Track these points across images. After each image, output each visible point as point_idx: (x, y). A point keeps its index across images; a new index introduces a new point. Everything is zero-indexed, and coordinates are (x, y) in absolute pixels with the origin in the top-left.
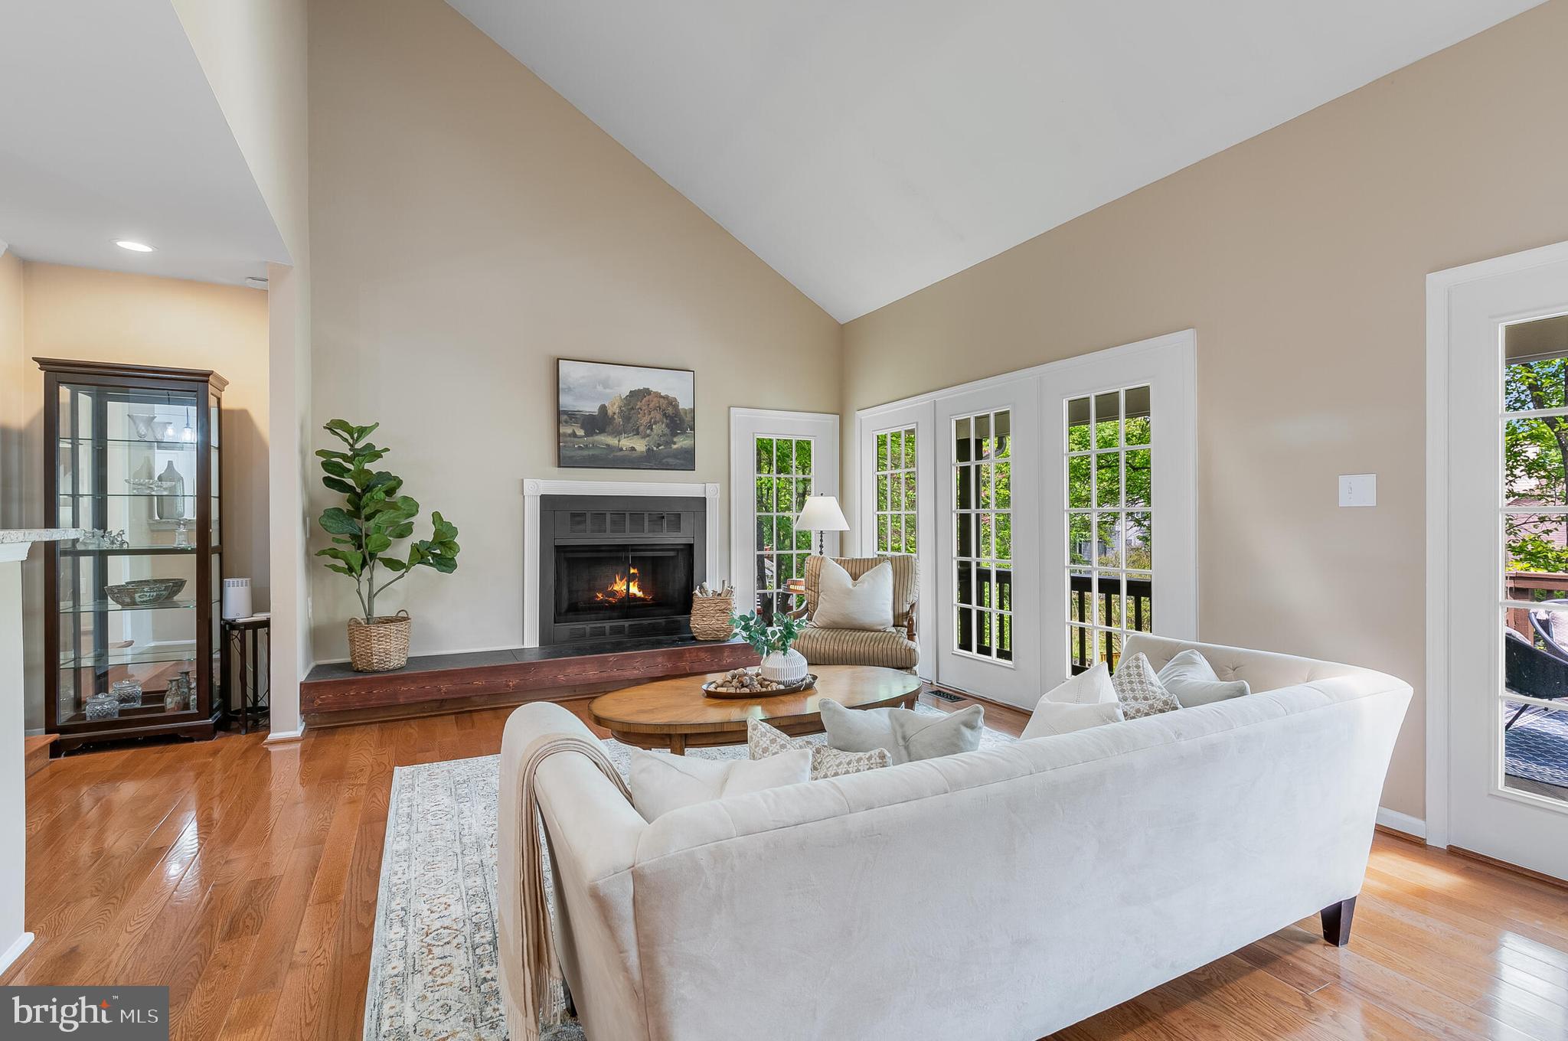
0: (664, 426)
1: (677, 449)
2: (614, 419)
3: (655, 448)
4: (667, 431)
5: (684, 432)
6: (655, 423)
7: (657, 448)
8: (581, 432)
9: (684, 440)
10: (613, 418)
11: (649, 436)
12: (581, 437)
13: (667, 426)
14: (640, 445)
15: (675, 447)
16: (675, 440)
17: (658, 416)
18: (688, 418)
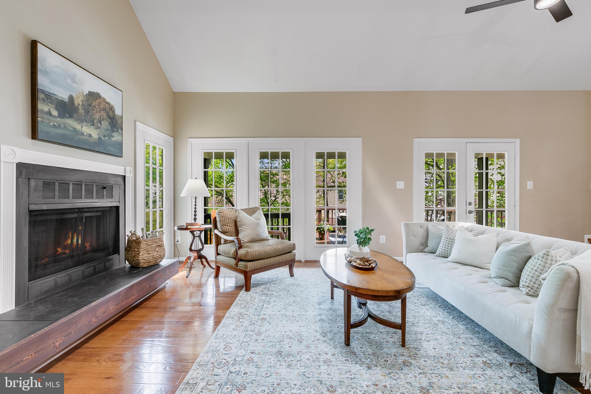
0: (107, 123)
1: (114, 141)
2: (79, 109)
3: (103, 138)
4: (109, 127)
5: (117, 131)
6: (103, 120)
7: (104, 138)
8: (55, 113)
9: (118, 136)
10: (77, 108)
11: (99, 128)
12: (55, 117)
13: (109, 124)
14: (95, 134)
15: (113, 139)
16: (113, 134)
17: (105, 116)
18: (119, 122)
